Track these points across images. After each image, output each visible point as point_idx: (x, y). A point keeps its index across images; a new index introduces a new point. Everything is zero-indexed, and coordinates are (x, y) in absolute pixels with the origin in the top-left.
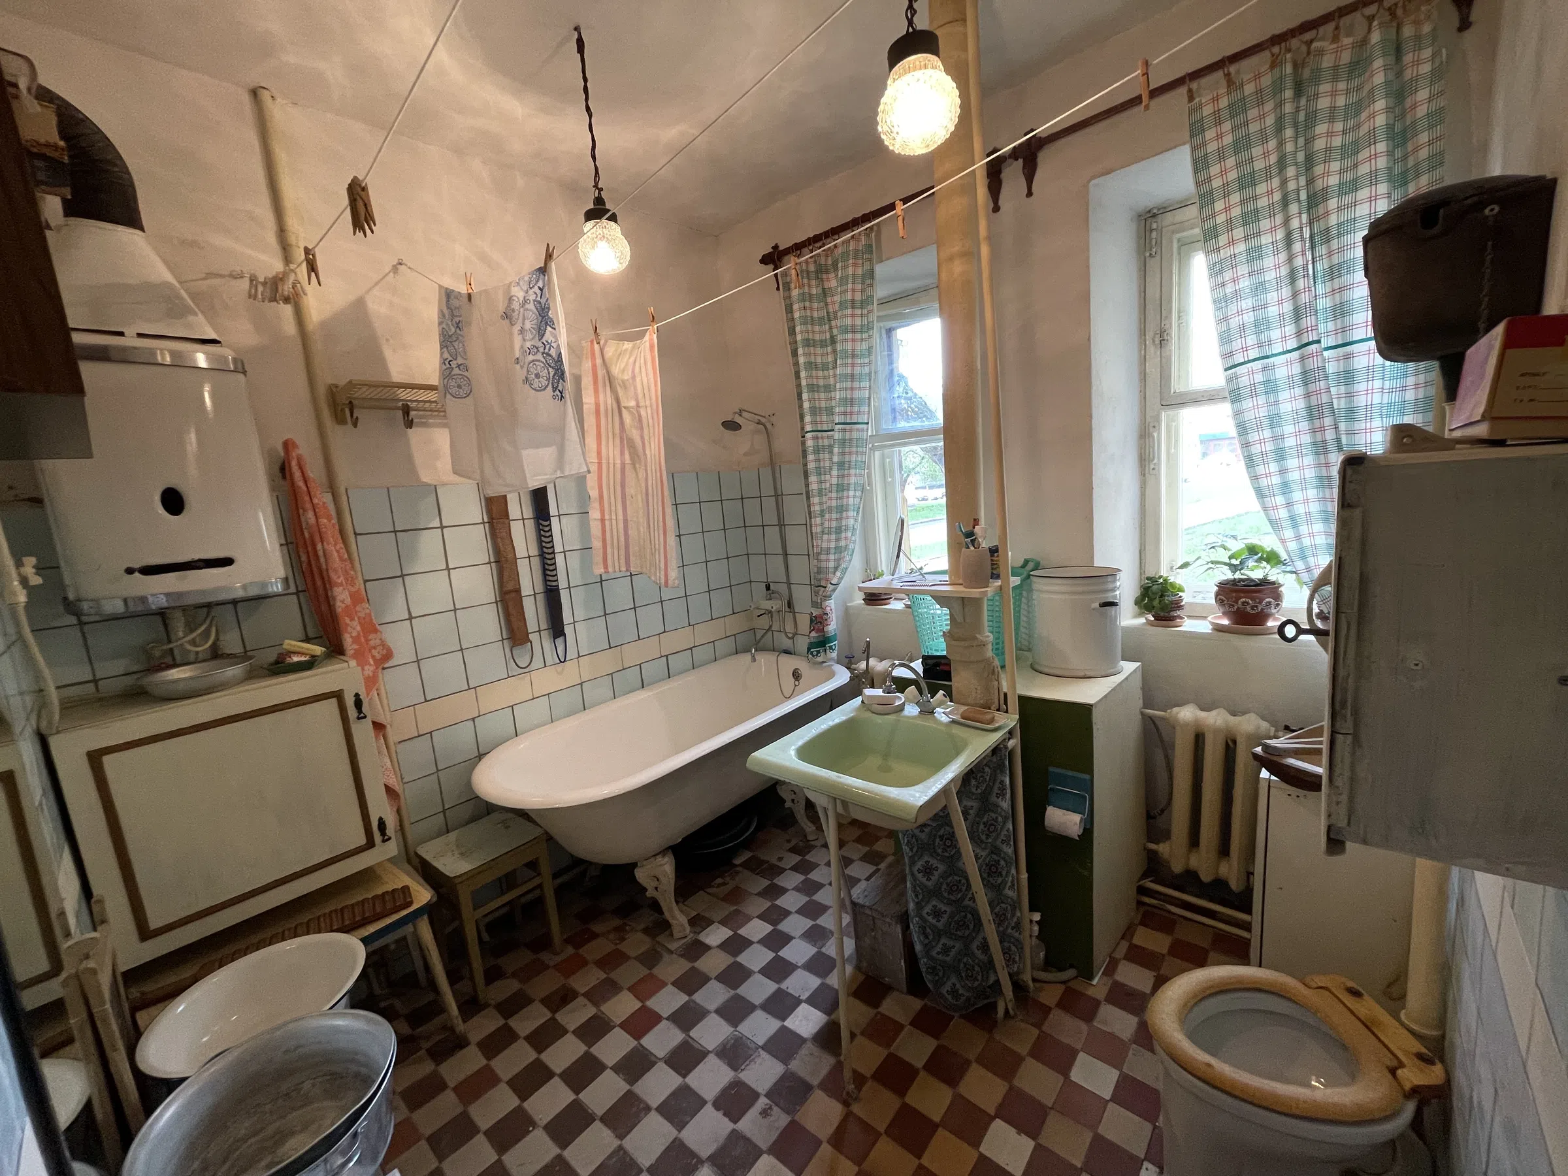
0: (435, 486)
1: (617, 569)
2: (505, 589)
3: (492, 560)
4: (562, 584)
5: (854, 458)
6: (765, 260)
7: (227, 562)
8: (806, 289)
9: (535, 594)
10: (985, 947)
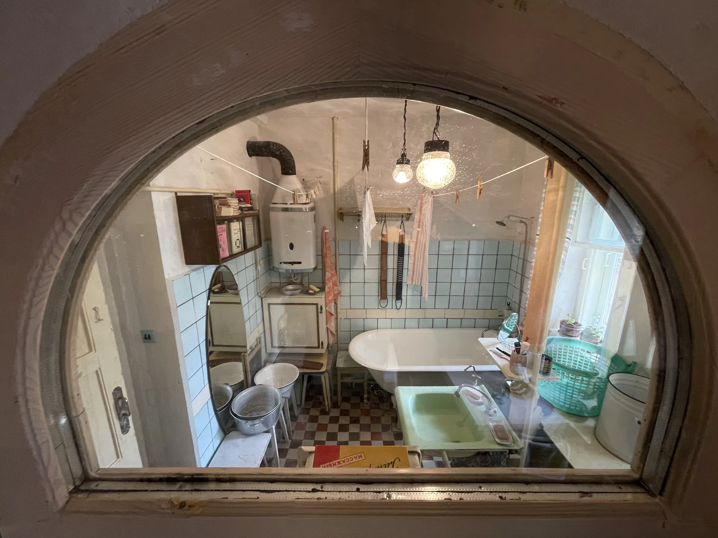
2: (382, 279)
3: (380, 268)
4: (404, 280)
7: (300, 263)
9: (393, 283)
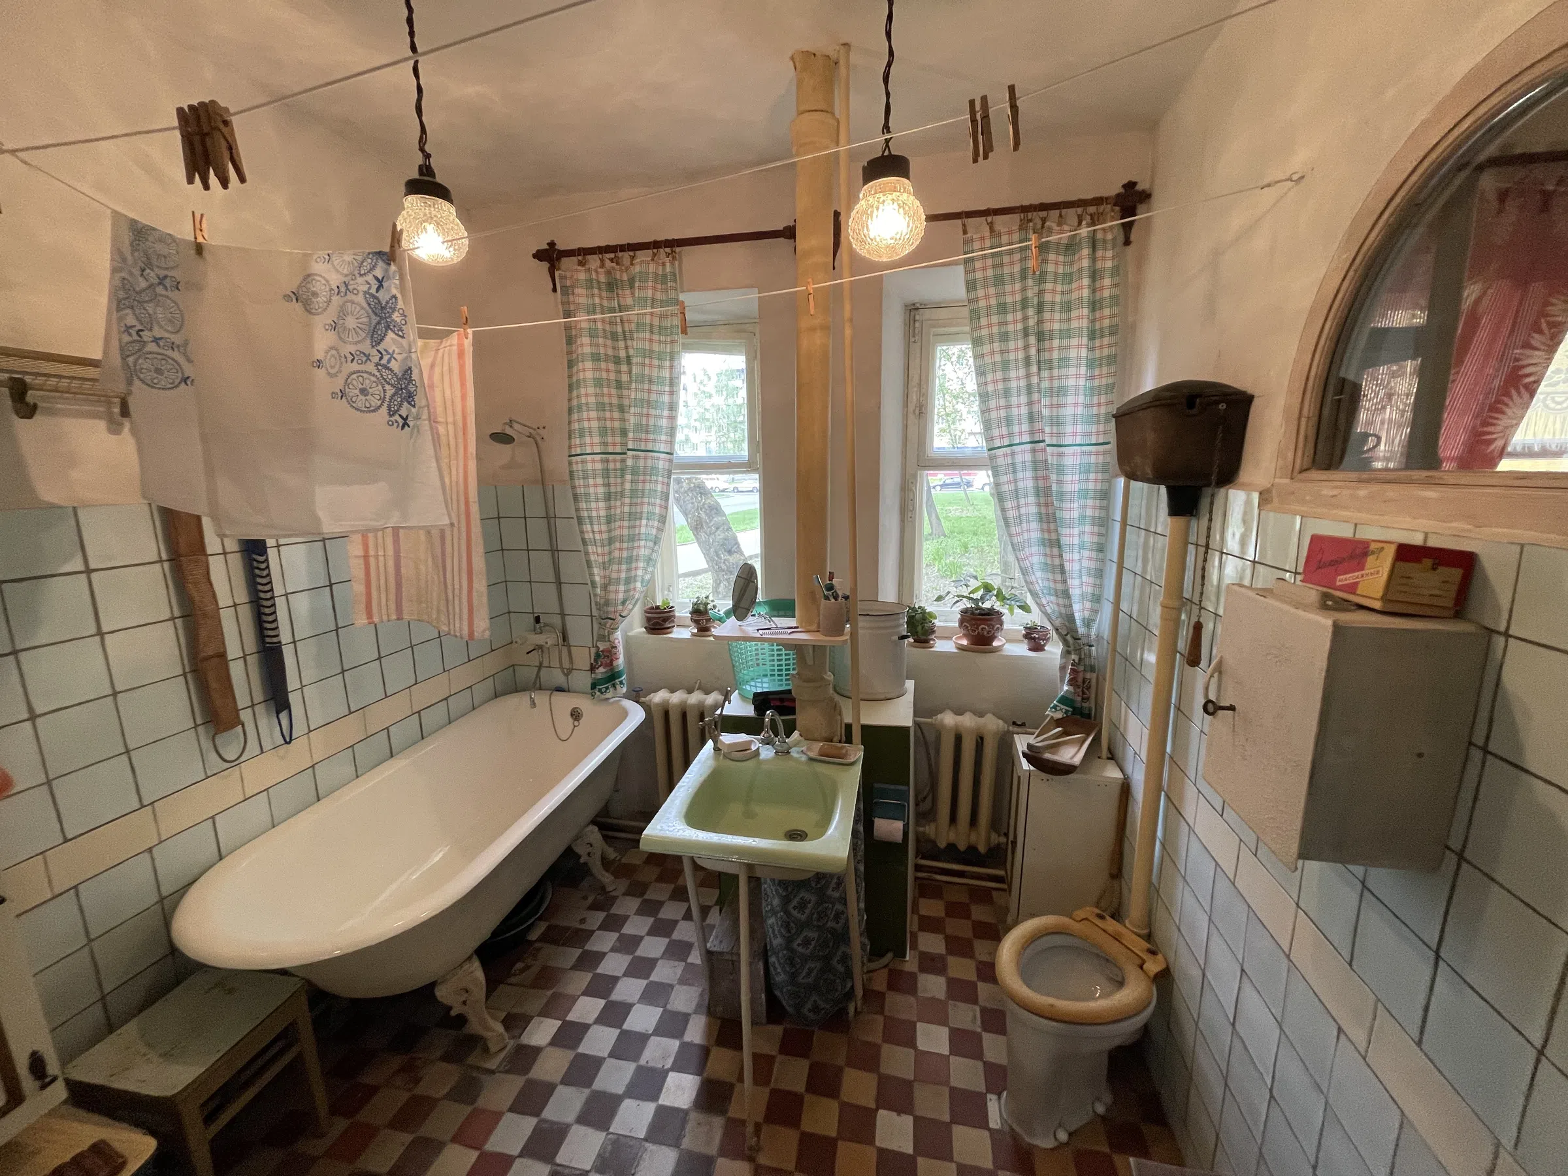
0: (75, 509)
1: (385, 618)
2: (202, 655)
3: (177, 613)
4: (285, 637)
5: (647, 486)
6: (539, 255)
8: (597, 300)
9: (244, 657)
10: (845, 959)
